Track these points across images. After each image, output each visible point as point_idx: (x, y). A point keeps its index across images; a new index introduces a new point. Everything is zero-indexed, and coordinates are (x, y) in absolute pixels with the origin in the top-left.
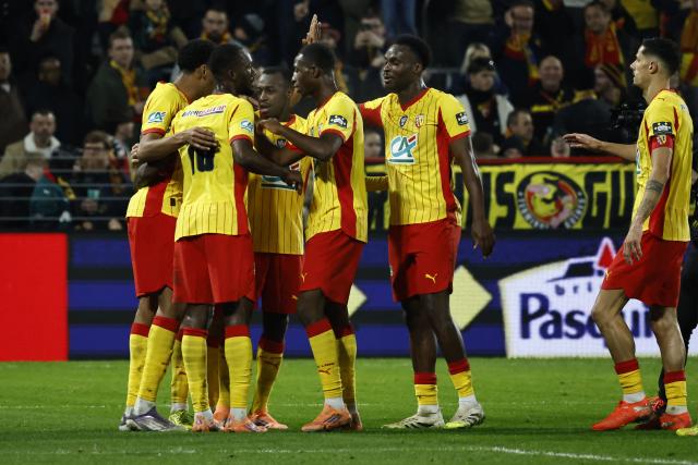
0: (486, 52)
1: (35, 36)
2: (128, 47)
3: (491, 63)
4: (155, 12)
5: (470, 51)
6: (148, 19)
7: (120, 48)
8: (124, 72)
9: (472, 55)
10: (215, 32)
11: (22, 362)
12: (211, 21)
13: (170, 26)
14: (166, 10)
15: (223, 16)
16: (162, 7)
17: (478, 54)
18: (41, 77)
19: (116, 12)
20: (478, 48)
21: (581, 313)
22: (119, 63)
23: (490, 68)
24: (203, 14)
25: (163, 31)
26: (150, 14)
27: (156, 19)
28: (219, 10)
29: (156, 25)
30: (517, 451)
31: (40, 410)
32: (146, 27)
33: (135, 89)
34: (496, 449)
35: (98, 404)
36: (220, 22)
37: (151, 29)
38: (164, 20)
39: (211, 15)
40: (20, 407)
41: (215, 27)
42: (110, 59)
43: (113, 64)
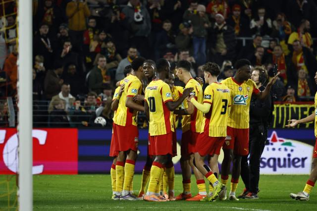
0: (230, 63)
1: (63, 55)
2: (104, 61)
3: (232, 67)
4: (110, 48)
5: (225, 63)
6: (108, 51)
7: (101, 61)
8: (102, 70)
9: (225, 65)
10: (133, 56)
11: (61, 175)
12: (131, 52)
13: (116, 53)
14: (114, 47)
15: (135, 50)
16: (113, 46)
17: (228, 64)
18: (69, 71)
19: (96, 48)
20: (227, 62)
21: (265, 159)
22: (101, 67)
23: (232, 69)
24: (128, 49)
25: (113, 55)
26: (109, 49)
27: (111, 51)
28: (134, 48)
29: (111, 53)
30: (241, 209)
31: (69, 192)
32: (107, 53)
33: (106, 77)
34: (233, 208)
35: (89, 190)
36: (134, 52)
37: (109, 55)
38: (114, 51)
39: (131, 49)
40: (60, 191)
41: (133, 54)
42: (97, 65)
43: (99, 67)
